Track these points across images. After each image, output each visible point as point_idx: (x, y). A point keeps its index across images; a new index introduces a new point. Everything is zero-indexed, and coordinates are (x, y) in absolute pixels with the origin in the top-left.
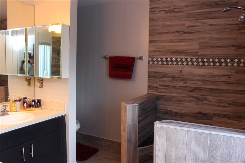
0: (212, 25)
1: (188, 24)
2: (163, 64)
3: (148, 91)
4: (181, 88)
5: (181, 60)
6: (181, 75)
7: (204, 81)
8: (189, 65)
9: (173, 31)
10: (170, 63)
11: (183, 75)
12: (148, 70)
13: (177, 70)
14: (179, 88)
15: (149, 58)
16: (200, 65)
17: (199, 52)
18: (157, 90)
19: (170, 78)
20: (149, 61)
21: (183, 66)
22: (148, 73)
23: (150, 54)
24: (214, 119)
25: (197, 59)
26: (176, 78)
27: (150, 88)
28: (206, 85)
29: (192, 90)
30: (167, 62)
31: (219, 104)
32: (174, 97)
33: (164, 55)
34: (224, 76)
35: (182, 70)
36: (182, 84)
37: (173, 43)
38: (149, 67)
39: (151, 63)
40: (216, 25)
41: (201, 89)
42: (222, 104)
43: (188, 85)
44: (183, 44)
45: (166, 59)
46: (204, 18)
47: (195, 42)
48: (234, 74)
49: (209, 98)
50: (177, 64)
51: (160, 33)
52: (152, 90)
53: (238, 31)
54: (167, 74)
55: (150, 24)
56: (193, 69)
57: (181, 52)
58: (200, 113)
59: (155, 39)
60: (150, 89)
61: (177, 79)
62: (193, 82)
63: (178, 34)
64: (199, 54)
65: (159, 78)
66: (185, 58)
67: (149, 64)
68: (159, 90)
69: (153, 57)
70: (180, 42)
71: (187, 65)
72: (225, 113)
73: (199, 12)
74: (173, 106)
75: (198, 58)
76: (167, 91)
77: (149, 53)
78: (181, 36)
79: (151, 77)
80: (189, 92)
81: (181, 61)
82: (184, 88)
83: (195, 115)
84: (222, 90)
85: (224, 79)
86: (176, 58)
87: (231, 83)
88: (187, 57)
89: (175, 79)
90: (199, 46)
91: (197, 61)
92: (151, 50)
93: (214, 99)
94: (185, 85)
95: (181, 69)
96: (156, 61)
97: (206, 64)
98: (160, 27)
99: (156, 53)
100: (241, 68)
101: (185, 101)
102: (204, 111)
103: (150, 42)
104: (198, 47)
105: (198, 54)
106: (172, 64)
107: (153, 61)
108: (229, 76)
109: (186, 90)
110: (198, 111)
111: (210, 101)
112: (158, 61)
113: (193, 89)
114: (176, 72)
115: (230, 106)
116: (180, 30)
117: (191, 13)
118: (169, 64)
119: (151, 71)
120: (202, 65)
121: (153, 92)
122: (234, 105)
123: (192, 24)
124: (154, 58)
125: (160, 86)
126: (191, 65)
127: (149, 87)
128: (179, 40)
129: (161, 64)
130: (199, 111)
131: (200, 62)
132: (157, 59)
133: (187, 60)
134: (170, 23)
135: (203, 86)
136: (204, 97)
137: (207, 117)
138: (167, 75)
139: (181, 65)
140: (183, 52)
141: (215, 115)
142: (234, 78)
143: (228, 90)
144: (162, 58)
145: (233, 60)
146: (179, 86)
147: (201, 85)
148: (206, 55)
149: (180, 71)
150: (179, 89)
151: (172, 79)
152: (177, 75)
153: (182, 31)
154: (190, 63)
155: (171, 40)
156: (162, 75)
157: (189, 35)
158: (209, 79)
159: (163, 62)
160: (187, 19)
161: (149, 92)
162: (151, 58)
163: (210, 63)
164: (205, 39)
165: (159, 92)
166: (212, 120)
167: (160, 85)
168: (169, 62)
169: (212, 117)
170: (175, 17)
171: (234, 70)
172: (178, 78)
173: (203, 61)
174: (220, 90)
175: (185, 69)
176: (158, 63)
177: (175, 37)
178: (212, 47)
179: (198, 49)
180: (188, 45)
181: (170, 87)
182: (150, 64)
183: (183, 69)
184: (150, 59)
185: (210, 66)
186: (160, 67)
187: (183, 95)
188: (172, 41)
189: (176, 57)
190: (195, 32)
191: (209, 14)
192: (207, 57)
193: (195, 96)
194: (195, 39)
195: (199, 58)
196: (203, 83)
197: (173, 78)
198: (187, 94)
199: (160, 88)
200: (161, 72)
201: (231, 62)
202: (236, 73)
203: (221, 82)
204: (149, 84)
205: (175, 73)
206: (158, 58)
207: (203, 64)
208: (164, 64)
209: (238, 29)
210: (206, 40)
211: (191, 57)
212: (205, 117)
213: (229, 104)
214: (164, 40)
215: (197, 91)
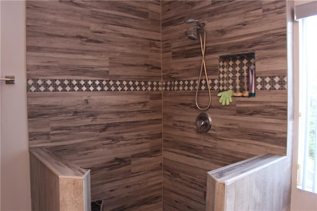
0: (124, 36)
1: (94, 27)
2: (56, 91)
3: (29, 144)
4: (88, 128)
5: (86, 83)
6: (86, 108)
7: (118, 113)
8: (97, 90)
9: (72, 36)
10: (68, 88)
11: (90, 108)
12: (27, 102)
13: (80, 99)
14: (85, 128)
15: (28, 80)
16: (111, 91)
17: (109, 72)
18: (49, 138)
19: (70, 113)
20: (28, 87)
21: (89, 92)
22: (28, 110)
23: (28, 72)
24: (133, 162)
25: (108, 82)
26: (79, 112)
27: (35, 137)
28: (121, 117)
29: (103, 128)
30: (64, 86)
31: (137, 142)
32: (79, 144)
33: (57, 74)
34: (140, 103)
35: (89, 99)
36: (88, 121)
37: (72, 55)
38: (28, 97)
39: (33, 89)
40: (128, 36)
41: (115, 125)
42: (139, 141)
43: (99, 121)
44: (87, 57)
45: (62, 82)
46: (115, 24)
47: (104, 56)
48: (148, 100)
49: (125, 135)
50: (80, 90)
51: (48, 35)
52: (38, 140)
53: (150, 47)
54: (65, 108)
55: (27, 13)
56: (104, 97)
57: (84, 71)
58: (117, 159)
59: (39, 45)
60: (35, 139)
61: (82, 114)
62: (104, 116)
63: (80, 42)
64: (110, 74)
65: (50, 117)
66: (92, 81)
67: (28, 91)
68: (52, 138)
69: (36, 78)
70: (83, 54)
71: (95, 91)
72: (144, 151)
73: (108, 14)
74: (78, 159)
75: (109, 79)
76: (65, 137)
77: (27, 70)
78: (85, 45)
79: (35, 117)
80: (101, 131)
81: (86, 85)
82: (92, 127)
83: (110, 164)
84: (139, 122)
85: (140, 107)
86: (78, 80)
87: (147, 111)
88: (94, 79)
89: (79, 114)
90: (110, 63)
91: (108, 85)
92: (31, 63)
93: (131, 136)
94: (94, 123)
95: (86, 98)
96: (42, 85)
97: (120, 89)
98: (48, 23)
99: (42, 71)
100: (155, 93)
101: (95, 148)
102: (121, 155)
103: (29, 48)
104: (108, 65)
105: (108, 74)
106: (72, 91)
107: (38, 86)
108: (144, 103)
109: (95, 130)
110: (113, 157)
111: (127, 139)
112: (47, 86)
113: (106, 127)
114: (79, 102)
115: (147, 140)
116: (82, 35)
117: (97, 12)
118: (66, 91)
119: (35, 105)
120: (114, 90)
121: (40, 143)
122: (151, 139)
123: (99, 29)
124: (38, 80)
125: (53, 131)
126: (100, 91)
127: (32, 136)
128: (81, 50)
129: (53, 91)
130: (115, 158)
131: (111, 86)
132: (44, 81)
133: (94, 83)
134: (66, 21)
135: (117, 120)
136: (120, 135)
137: (125, 162)
138: (64, 110)
139: (87, 92)
140: (88, 71)
141: (133, 156)
142: (149, 105)
143: (144, 121)
144: (54, 81)
145: (147, 83)
146: (85, 126)
147: (115, 118)
148: (118, 76)
149: (84, 101)
150: (86, 130)
151: (73, 116)
152: (81, 108)
153: (86, 38)
154: (99, 88)
155: (68, 49)
156: (55, 110)
157: (95, 44)
158: (124, 110)
159: (55, 86)
160: (92, 19)
161: (31, 146)
162: (32, 79)
163: (124, 87)
164: (116, 53)
165: (51, 142)
166: (130, 164)
167: (53, 129)
168: (66, 86)
169: (130, 161)
170: (75, 12)
171: (148, 95)
172: (83, 112)
173: (115, 85)
174: (136, 122)
175: (92, 97)
176: (46, 89)
177: (76, 44)
178: (125, 65)
179: (108, 67)
180: (95, 60)
181: (70, 130)
182: (31, 91)
183: (89, 97)
184: (31, 82)
185: (123, 92)
186: (51, 96)
187: (92, 139)
188: (69, 51)
189: (78, 78)
190: (103, 41)
191: (120, 19)
192: (120, 79)
193: (109, 136)
194: (104, 52)
195: (110, 81)
196: (117, 116)
197: (76, 113)
198: (97, 136)
199: (53, 134)
200: (53, 106)
201: (145, 85)
202: (151, 99)
203: (138, 111)
204: (31, 131)
205: (78, 105)
206: (47, 80)
207: (116, 88)
208: (58, 91)
209: (150, 45)
210: (118, 55)
211: (100, 79)
212: (123, 163)
213: (146, 138)
214: (56, 48)
215: (110, 128)
